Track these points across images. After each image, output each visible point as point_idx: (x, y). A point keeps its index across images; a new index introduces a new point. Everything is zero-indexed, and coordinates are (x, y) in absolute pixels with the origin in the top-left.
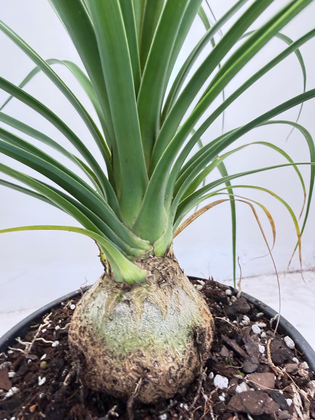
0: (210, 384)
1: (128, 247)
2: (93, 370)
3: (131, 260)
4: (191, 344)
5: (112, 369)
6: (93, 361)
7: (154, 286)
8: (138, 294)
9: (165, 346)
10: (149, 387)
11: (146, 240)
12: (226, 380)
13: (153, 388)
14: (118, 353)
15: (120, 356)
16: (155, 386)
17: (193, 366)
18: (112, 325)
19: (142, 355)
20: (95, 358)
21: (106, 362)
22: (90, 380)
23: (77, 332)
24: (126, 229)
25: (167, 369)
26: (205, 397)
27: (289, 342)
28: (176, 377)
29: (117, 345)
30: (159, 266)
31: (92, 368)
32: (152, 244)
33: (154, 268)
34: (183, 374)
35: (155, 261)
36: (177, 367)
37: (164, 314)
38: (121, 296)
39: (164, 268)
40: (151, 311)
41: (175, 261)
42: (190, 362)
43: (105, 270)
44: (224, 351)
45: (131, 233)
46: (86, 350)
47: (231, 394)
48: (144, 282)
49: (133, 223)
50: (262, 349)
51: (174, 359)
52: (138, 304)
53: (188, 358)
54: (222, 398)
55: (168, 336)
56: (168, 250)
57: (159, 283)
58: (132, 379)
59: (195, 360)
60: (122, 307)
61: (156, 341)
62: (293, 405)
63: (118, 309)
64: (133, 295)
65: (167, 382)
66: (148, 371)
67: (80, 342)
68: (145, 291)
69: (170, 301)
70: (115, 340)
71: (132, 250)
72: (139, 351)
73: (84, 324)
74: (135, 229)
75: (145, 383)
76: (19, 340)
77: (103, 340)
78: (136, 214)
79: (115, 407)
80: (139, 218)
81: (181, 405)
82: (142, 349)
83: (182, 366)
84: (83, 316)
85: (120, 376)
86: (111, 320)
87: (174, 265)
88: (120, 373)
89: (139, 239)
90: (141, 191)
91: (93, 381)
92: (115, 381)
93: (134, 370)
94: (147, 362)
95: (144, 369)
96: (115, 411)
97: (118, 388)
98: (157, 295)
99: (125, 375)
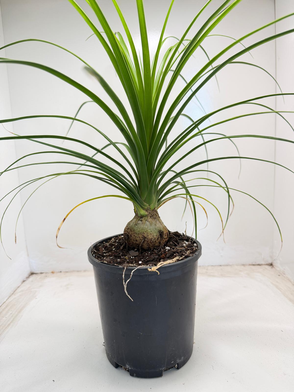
0: (164, 248)
1: (142, 206)
3: (143, 209)
4: (159, 234)
5: (136, 237)
6: (131, 236)
7: (149, 217)
8: (144, 219)
9: (151, 232)
10: (146, 242)
11: (148, 204)
12: (170, 248)
14: (138, 233)
16: (147, 242)
17: (159, 240)
18: (137, 226)
20: (131, 235)
21: (134, 235)
22: (130, 242)
24: (142, 201)
25: (151, 238)
26: (162, 250)
27: (195, 244)
28: (153, 241)
29: (137, 231)
30: (151, 212)
32: (149, 205)
33: (150, 212)
34: (155, 241)
35: (150, 211)
36: (154, 239)
37: (151, 224)
38: (140, 219)
39: (153, 213)
40: (148, 223)
41: (157, 213)
42: (158, 239)
43: (135, 214)
44: (171, 243)
45: (143, 202)
46: (129, 233)
48: (146, 216)
49: (144, 199)
50: (185, 245)
51: (153, 236)
52: (144, 221)
53: (157, 237)
54: (167, 250)
55: (152, 230)
56: (155, 209)
57: (151, 217)
58: (141, 239)
59: (159, 239)
60: (140, 222)
61: (148, 231)
63: (138, 222)
64: (143, 219)
65: (151, 241)
66: (146, 238)
68: (146, 218)
69: (154, 222)
70: (137, 230)
71: (144, 207)
74: (144, 201)
75: (145, 241)
76: (104, 242)
77: (134, 230)
78: (145, 196)
79: (136, 249)
80: (146, 197)
81: (155, 250)
82: (144, 232)
83: (155, 239)
84: (128, 226)
85: (138, 239)
86: (136, 225)
87: (157, 214)
89: (146, 203)
90: (147, 190)
91: (131, 241)
92: (136, 241)
93: (142, 237)
94: (145, 235)
95: (144, 237)
97: (137, 243)
98: (150, 220)
99: (139, 239)
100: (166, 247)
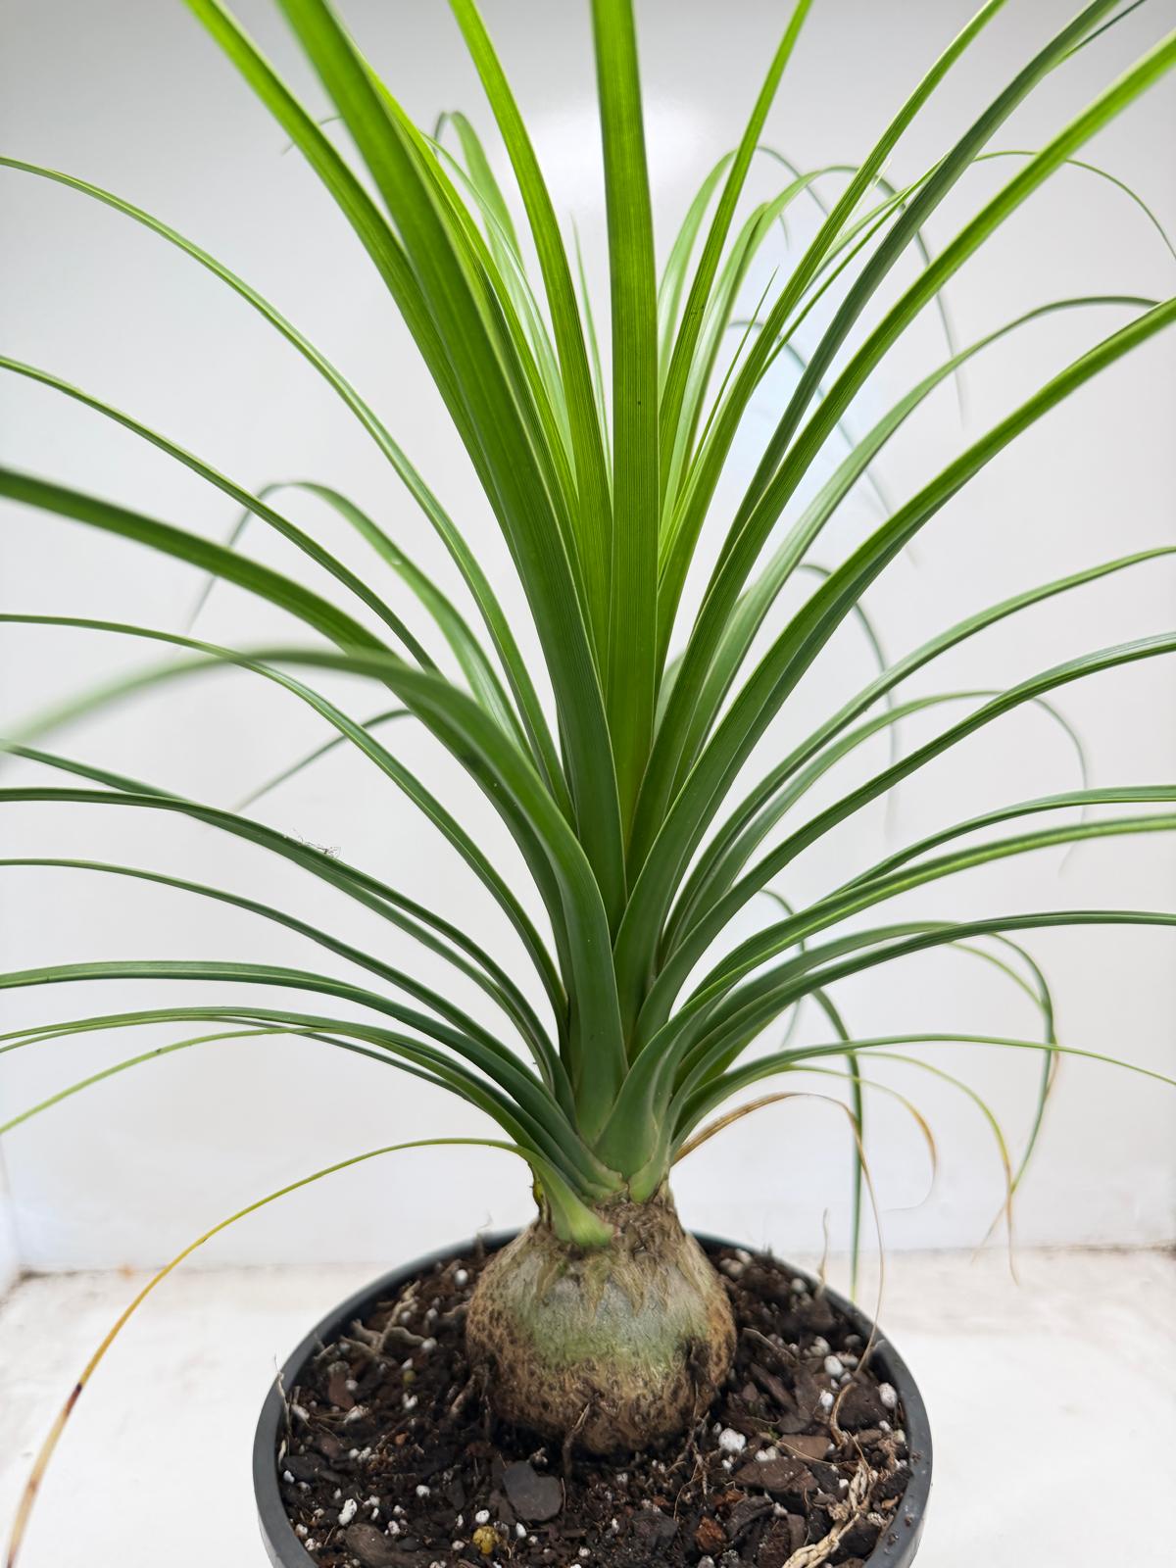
0: (711, 1442)
1: (584, 1181)
2: (511, 1383)
3: (588, 1205)
4: (681, 1364)
5: (542, 1384)
6: (512, 1370)
7: (624, 1256)
8: (596, 1268)
9: (633, 1360)
10: (601, 1422)
11: (616, 1170)
12: (742, 1439)
13: (607, 1424)
14: (554, 1361)
15: (558, 1365)
16: (611, 1423)
17: (681, 1402)
18: (547, 1314)
19: (593, 1369)
20: (515, 1365)
21: (532, 1374)
22: (504, 1401)
23: (486, 1319)
24: (584, 1147)
25: (633, 1396)
26: (699, 1458)
27: (887, 1393)
28: (648, 1414)
29: (552, 1347)
30: (636, 1220)
31: (508, 1380)
32: (626, 1180)
33: (627, 1222)
34: (661, 1412)
35: (630, 1210)
36: (650, 1398)
37: (637, 1305)
38: (566, 1267)
39: (645, 1224)
40: (614, 1298)
41: (668, 1213)
42: (675, 1393)
43: (541, 1213)
44: (750, 1393)
45: (590, 1156)
46: (501, 1351)
47: (744, 1460)
48: (606, 1247)
49: (597, 1138)
50: (827, 1398)
51: (646, 1384)
52: (594, 1284)
53: (673, 1385)
54: (727, 1464)
55: (640, 1345)
56: (656, 1192)
57: (633, 1252)
58: (574, 1405)
59: (684, 1392)
60: (566, 1287)
61: (618, 1350)
62: (847, 1489)
63: (559, 1288)
64: (586, 1268)
65: (632, 1419)
66: (602, 1396)
67: (490, 1336)
68: (607, 1262)
69: (650, 1286)
70: (551, 1339)
71: (590, 1187)
72: (588, 1361)
73: (499, 1305)
74: (598, 1151)
75: (594, 1414)
76: (358, 1325)
77: (530, 1337)
78: (603, 1124)
79: (542, 1450)
80: (606, 1131)
81: (654, 1463)
82: (594, 1359)
83: (661, 1398)
84: (496, 1294)
85: (555, 1398)
86: (546, 1305)
87: (667, 1222)
88: (554, 1393)
89: (604, 1169)
90: (614, 1087)
91: (509, 1401)
92: (545, 1405)
93: (577, 1390)
94: (600, 1380)
95: (594, 1391)
96: (543, 1455)
97: (550, 1418)
98: (629, 1273)
99: (562, 1396)
100: (719, 1427)
